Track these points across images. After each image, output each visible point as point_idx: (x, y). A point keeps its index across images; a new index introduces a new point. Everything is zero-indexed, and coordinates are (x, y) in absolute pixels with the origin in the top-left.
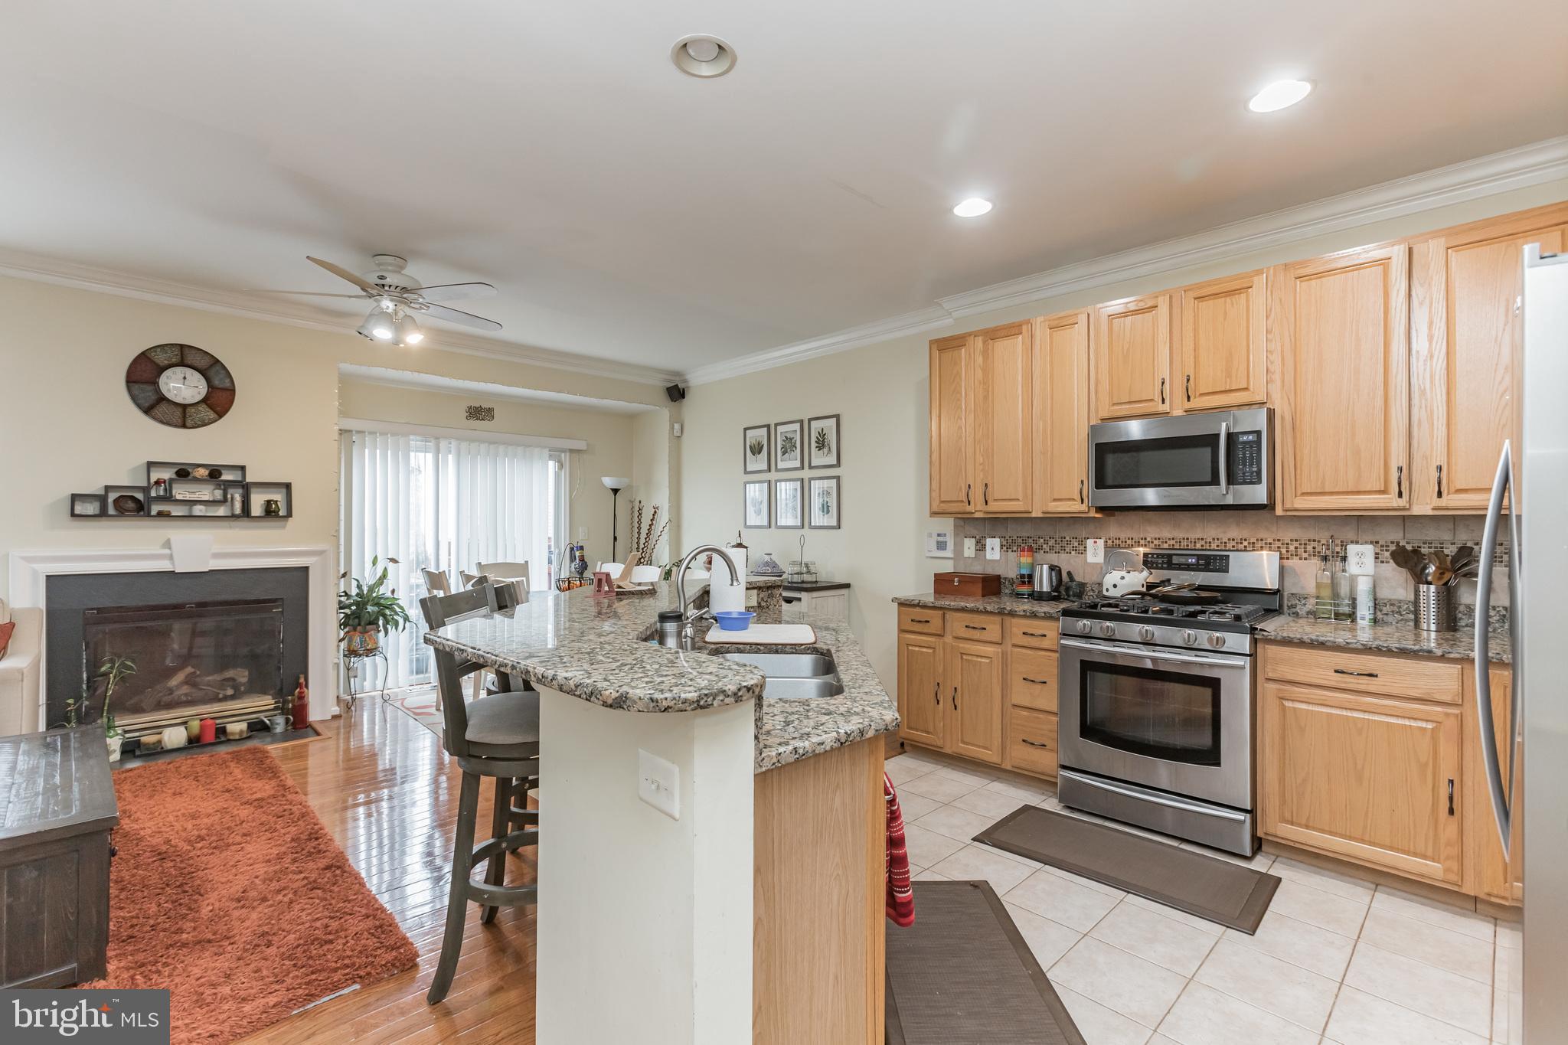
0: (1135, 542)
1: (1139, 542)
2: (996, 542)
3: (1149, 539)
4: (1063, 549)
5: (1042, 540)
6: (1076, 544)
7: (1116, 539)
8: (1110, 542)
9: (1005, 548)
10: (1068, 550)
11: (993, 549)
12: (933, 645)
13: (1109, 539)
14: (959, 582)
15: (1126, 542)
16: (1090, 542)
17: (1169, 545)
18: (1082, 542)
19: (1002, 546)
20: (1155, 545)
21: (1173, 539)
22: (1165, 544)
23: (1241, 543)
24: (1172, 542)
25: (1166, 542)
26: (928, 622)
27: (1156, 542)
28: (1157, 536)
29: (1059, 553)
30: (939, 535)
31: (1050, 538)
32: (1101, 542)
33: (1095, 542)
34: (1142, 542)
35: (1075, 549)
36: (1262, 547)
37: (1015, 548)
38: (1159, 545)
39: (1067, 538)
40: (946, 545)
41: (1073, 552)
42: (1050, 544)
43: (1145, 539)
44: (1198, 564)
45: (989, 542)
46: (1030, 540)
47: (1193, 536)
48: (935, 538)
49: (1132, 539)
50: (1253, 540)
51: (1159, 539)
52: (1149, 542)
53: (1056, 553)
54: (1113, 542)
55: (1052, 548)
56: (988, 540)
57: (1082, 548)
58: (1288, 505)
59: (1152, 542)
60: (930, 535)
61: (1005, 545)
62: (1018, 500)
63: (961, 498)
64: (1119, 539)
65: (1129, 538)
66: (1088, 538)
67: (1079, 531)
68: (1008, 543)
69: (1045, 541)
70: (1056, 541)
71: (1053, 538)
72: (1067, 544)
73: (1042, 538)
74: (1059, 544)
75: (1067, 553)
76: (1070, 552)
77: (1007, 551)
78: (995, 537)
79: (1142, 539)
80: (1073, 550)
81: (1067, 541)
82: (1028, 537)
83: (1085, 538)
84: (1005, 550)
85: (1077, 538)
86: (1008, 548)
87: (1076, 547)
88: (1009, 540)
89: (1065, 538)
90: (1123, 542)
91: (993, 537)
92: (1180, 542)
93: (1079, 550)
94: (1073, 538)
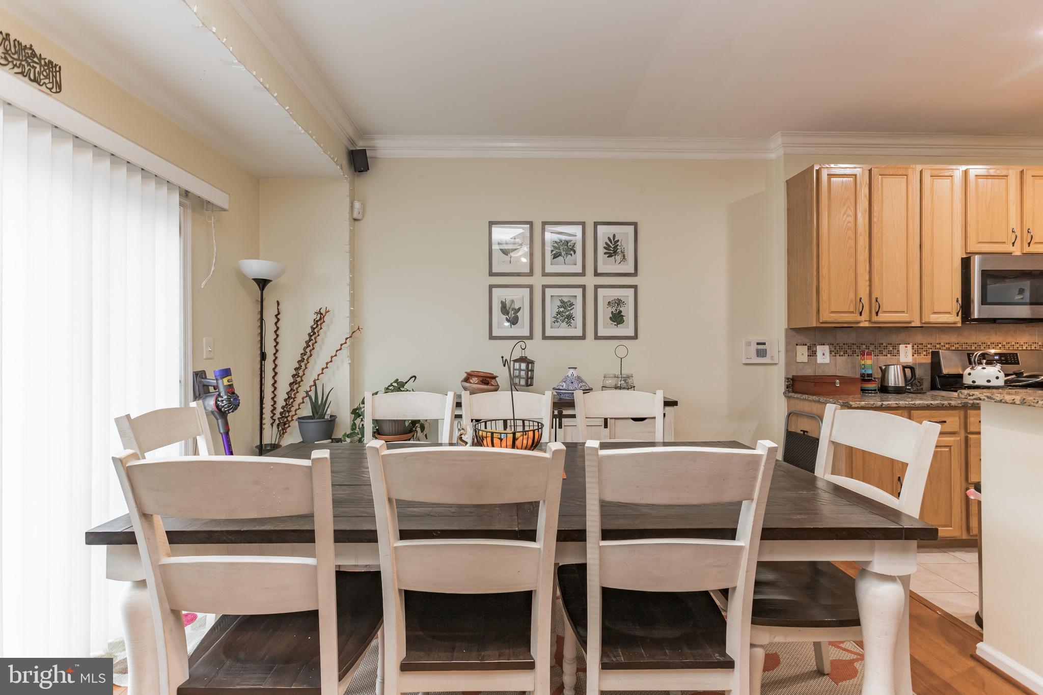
0: (933, 346)
1: (936, 346)
2: (826, 348)
3: (942, 344)
4: (881, 352)
5: (864, 346)
6: (891, 349)
7: (920, 344)
8: (915, 347)
9: (833, 354)
10: (884, 353)
11: (823, 355)
13: (915, 344)
14: (840, 383)
15: (927, 346)
16: (902, 347)
17: (956, 348)
18: (896, 347)
20: (947, 348)
21: (958, 343)
22: (952, 347)
24: (957, 346)
25: (953, 346)
27: (947, 346)
28: (948, 342)
29: (878, 356)
30: (758, 344)
31: (871, 344)
32: (910, 346)
33: (906, 347)
37: (842, 353)
38: (949, 348)
39: (884, 344)
40: (766, 352)
41: (888, 355)
42: (871, 349)
43: (940, 344)
45: (820, 349)
46: (855, 346)
47: (970, 341)
48: (754, 347)
49: (931, 344)
52: (942, 346)
53: (875, 356)
54: (918, 346)
56: (818, 347)
57: (895, 351)
59: (944, 346)
60: (749, 344)
61: (833, 351)
62: (903, 312)
63: (852, 310)
64: (922, 344)
65: (929, 344)
66: (900, 344)
67: (894, 338)
68: (835, 349)
69: (866, 346)
70: (875, 346)
71: (873, 344)
72: (884, 349)
73: (864, 344)
74: (878, 349)
75: (884, 356)
76: (887, 356)
77: (835, 356)
78: (824, 345)
79: (938, 344)
80: (889, 354)
81: (884, 346)
82: (853, 344)
83: (898, 344)
84: (833, 356)
85: (891, 344)
86: (835, 353)
87: (891, 351)
88: (835, 346)
89: (882, 344)
90: (924, 346)
91: (822, 345)
92: (962, 346)
93: (893, 353)
94: (889, 344)
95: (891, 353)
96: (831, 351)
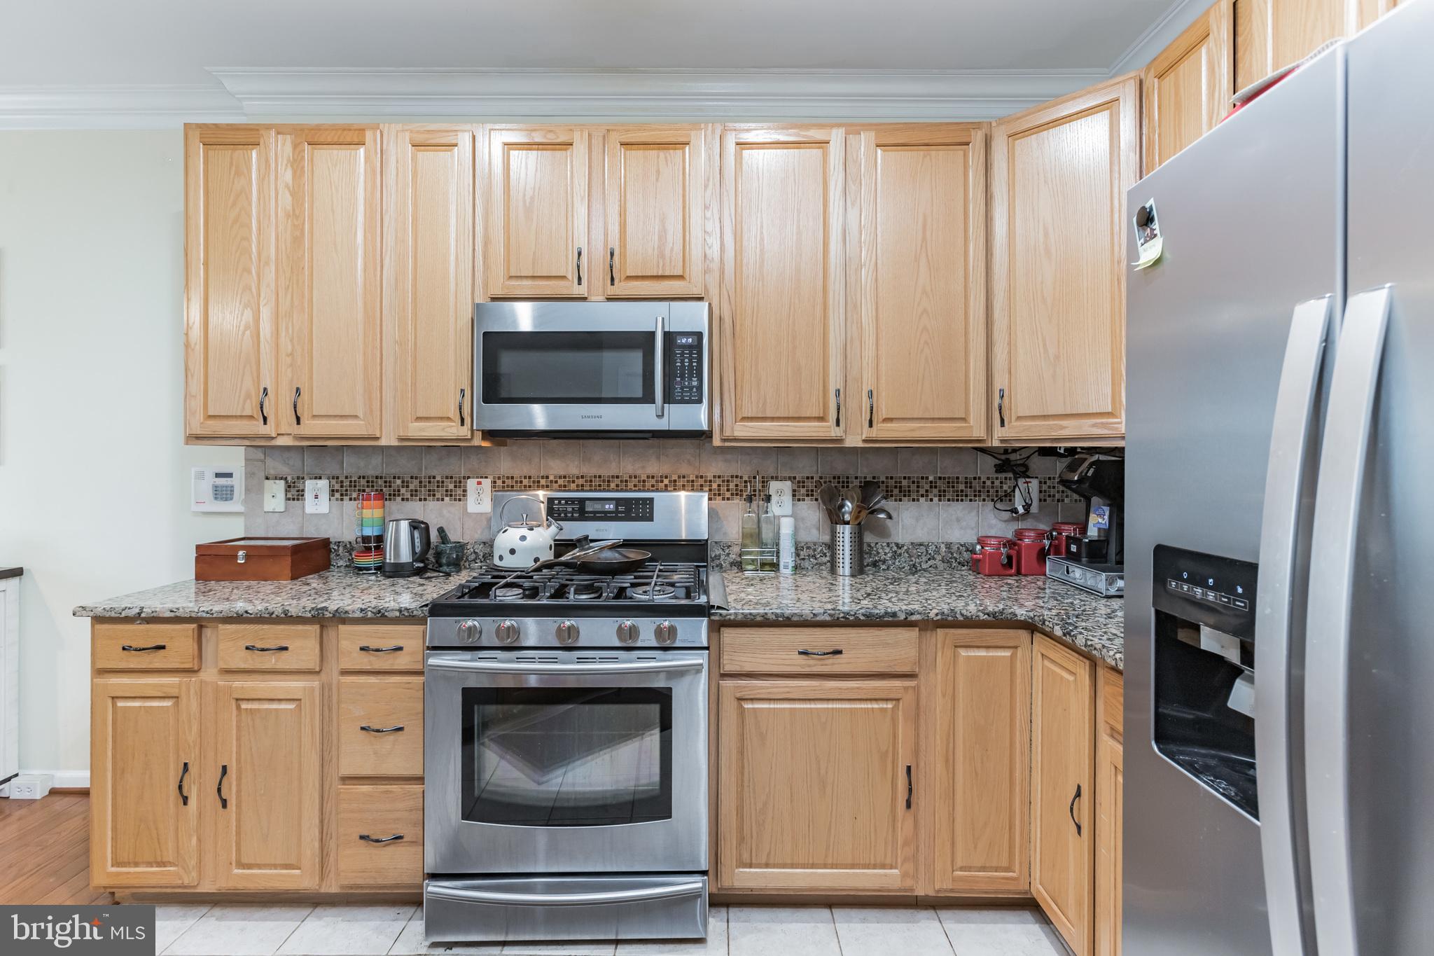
0: (534, 482)
1: (539, 482)
2: (323, 484)
3: (551, 478)
4: (432, 494)
5: (399, 482)
6: (451, 486)
7: (508, 478)
8: (499, 483)
9: (337, 495)
10: (438, 495)
11: (316, 497)
12: (174, 692)
13: (499, 478)
14: (247, 557)
15: (521, 482)
16: (471, 484)
18: (460, 483)
19: (332, 492)
20: (560, 486)
21: (582, 477)
22: (572, 485)
23: (662, 482)
25: (574, 482)
26: (163, 647)
27: (561, 482)
28: (562, 473)
29: (425, 500)
30: (218, 475)
31: (412, 478)
32: (487, 483)
33: (479, 483)
34: (543, 482)
35: (449, 493)
36: (684, 486)
37: (354, 495)
38: (565, 486)
39: (438, 478)
40: (232, 491)
41: (447, 499)
42: (412, 487)
43: (547, 477)
44: (617, 511)
45: (310, 485)
46: (380, 482)
48: (210, 480)
49: (530, 477)
50: (675, 477)
51: (565, 477)
52: (551, 482)
53: (420, 500)
54: (504, 482)
55: (414, 493)
56: (308, 482)
57: (459, 491)
58: (727, 433)
59: (556, 482)
60: (201, 476)
61: (337, 491)
62: (356, 417)
63: (248, 412)
64: (512, 478)
65: (525, 477)
66: (469, 478)
67: (456, 467)
68: (342, 486)
69: (403, 482)
70: (421, 482)
71: (416, 478)
72: (438, 487)
73: (399, 478)
74: (425, 486)
75: (438, 500)
76: (443, 500)
77: (342, 500)
78: (320, 478)
79: (543, 477)
80: (447, 496)
81: (438, 482)
82: (377, 477)
83: (464, 478)
84: (337, 499)
85: (451, 478)
86: (342, 495)
87: (451, 491)
88: (342, 482)
89: (434, 477)
90: (516, 482)
91: (316, 478)
92: (591, 481)
93: (456, 495)
94: (447, 478)
95: (451, 495)
96: (333, 491)
